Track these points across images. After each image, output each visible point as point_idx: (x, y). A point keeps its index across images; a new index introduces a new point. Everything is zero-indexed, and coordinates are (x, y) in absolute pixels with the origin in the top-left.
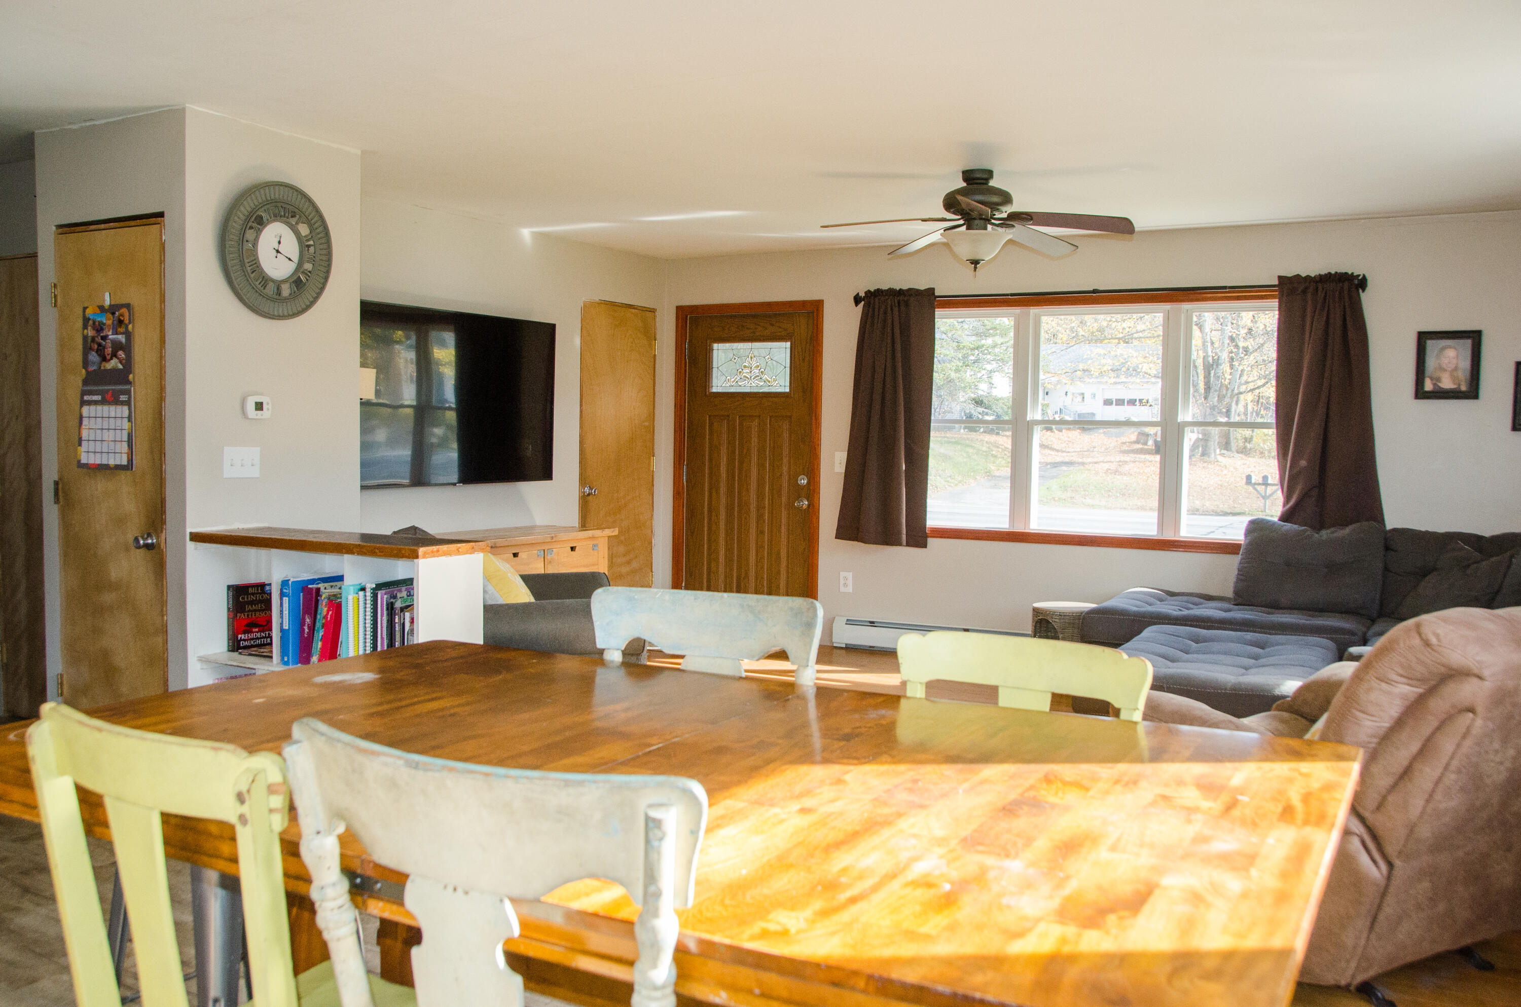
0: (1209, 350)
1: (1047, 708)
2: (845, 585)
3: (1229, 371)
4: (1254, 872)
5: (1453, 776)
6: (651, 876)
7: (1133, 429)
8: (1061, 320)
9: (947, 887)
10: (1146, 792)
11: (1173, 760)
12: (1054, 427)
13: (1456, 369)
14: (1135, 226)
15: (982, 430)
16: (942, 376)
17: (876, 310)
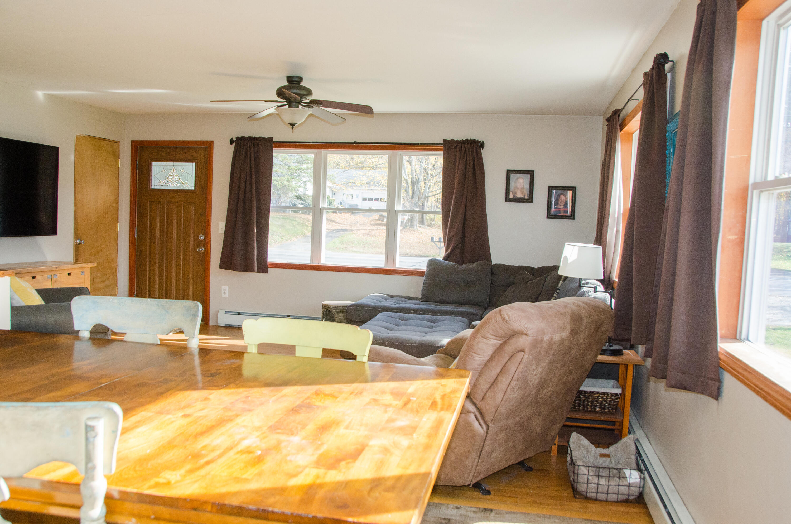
0: (414, 174)
1: (320, 357)
2: (225, 293)
3: (424, 185)
4: (415, 435)
5: (515, 382)
6: (89, 458)
7: (377, 213)
8: (342, 157)
9: (259, 452)
10: (366, 398)
11: (380, 381)
12: (337, 211)
13: (523, 188)
14: (374, 110)
15: (300, 212)
16: (280, 183)
17: (242, 148)
